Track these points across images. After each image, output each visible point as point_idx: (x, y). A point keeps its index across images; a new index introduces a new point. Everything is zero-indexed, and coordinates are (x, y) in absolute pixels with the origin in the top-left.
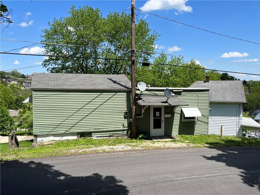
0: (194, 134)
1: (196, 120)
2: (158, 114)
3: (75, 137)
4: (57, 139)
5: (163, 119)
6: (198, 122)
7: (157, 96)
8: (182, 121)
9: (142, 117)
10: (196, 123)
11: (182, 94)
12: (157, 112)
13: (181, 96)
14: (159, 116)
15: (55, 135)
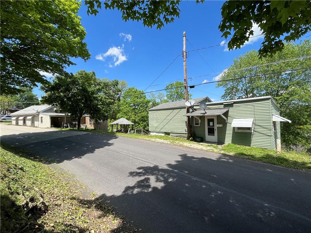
0: (251, 146)
1: (253, 131)
2: (211, 124)
3: (163, 135)
4: (157, 134)
5: (216, 128)
6: (255, 134)
7: (211, 109)
8: (236, 131)
9: (199, 125)
10: (253, 135)
11: (234, 106)
12: (210, 122)
13: (234, 108)
14: (212, 125)
15: (156, 132)
